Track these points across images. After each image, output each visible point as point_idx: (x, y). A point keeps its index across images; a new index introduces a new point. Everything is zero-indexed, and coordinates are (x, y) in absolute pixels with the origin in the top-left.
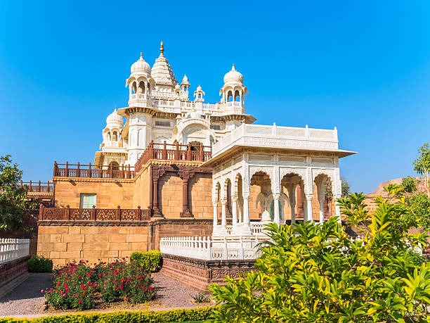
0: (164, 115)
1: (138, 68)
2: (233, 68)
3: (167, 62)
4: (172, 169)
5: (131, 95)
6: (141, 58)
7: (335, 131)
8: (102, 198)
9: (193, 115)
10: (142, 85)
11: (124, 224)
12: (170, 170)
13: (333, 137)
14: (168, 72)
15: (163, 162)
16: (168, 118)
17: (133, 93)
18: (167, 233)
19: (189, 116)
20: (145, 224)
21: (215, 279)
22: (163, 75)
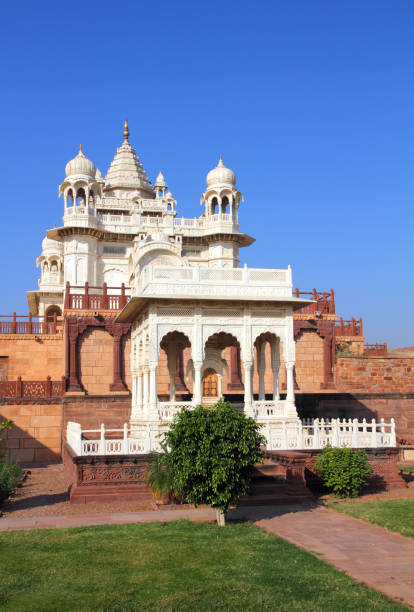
0: (115, 237)
1: (76, 169)
2: (220, 163)
3: (133, 152)
4: (96, 322)
5: (66, 209)
6: (80, 154)
7: (288, 272)
8: (18, 363)
9: (156, 237)
10: (81, 193)
11: (26, 402)
12: (93, 324)
13: (285, 280)
14: (135, 168)
15: (83, 313)
16: (122, 241)
17: (68, 206)
18: (76, 415)
19: (149, 239)
20: (57, 402)
21: (89, 481)
22: (127, 174)
